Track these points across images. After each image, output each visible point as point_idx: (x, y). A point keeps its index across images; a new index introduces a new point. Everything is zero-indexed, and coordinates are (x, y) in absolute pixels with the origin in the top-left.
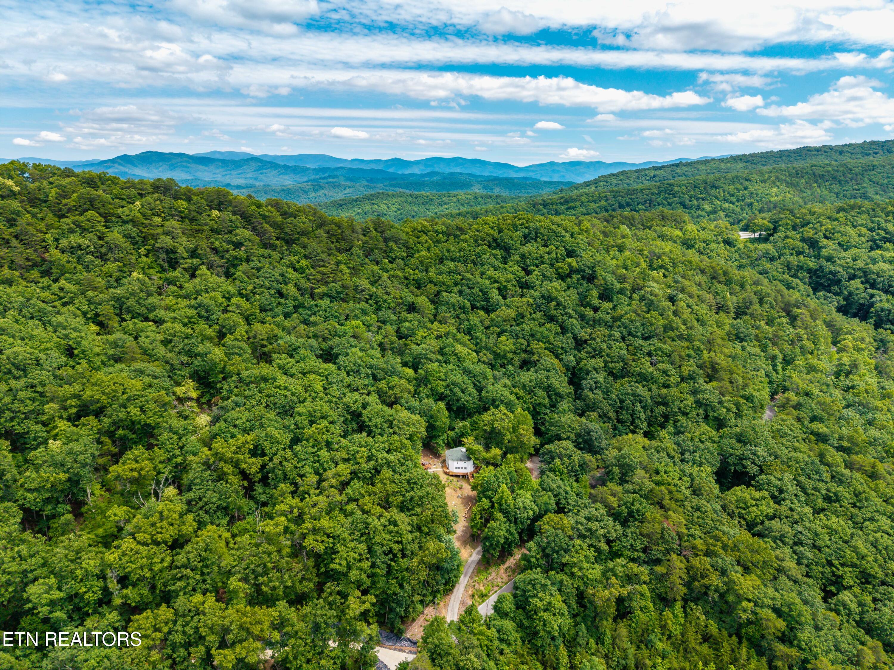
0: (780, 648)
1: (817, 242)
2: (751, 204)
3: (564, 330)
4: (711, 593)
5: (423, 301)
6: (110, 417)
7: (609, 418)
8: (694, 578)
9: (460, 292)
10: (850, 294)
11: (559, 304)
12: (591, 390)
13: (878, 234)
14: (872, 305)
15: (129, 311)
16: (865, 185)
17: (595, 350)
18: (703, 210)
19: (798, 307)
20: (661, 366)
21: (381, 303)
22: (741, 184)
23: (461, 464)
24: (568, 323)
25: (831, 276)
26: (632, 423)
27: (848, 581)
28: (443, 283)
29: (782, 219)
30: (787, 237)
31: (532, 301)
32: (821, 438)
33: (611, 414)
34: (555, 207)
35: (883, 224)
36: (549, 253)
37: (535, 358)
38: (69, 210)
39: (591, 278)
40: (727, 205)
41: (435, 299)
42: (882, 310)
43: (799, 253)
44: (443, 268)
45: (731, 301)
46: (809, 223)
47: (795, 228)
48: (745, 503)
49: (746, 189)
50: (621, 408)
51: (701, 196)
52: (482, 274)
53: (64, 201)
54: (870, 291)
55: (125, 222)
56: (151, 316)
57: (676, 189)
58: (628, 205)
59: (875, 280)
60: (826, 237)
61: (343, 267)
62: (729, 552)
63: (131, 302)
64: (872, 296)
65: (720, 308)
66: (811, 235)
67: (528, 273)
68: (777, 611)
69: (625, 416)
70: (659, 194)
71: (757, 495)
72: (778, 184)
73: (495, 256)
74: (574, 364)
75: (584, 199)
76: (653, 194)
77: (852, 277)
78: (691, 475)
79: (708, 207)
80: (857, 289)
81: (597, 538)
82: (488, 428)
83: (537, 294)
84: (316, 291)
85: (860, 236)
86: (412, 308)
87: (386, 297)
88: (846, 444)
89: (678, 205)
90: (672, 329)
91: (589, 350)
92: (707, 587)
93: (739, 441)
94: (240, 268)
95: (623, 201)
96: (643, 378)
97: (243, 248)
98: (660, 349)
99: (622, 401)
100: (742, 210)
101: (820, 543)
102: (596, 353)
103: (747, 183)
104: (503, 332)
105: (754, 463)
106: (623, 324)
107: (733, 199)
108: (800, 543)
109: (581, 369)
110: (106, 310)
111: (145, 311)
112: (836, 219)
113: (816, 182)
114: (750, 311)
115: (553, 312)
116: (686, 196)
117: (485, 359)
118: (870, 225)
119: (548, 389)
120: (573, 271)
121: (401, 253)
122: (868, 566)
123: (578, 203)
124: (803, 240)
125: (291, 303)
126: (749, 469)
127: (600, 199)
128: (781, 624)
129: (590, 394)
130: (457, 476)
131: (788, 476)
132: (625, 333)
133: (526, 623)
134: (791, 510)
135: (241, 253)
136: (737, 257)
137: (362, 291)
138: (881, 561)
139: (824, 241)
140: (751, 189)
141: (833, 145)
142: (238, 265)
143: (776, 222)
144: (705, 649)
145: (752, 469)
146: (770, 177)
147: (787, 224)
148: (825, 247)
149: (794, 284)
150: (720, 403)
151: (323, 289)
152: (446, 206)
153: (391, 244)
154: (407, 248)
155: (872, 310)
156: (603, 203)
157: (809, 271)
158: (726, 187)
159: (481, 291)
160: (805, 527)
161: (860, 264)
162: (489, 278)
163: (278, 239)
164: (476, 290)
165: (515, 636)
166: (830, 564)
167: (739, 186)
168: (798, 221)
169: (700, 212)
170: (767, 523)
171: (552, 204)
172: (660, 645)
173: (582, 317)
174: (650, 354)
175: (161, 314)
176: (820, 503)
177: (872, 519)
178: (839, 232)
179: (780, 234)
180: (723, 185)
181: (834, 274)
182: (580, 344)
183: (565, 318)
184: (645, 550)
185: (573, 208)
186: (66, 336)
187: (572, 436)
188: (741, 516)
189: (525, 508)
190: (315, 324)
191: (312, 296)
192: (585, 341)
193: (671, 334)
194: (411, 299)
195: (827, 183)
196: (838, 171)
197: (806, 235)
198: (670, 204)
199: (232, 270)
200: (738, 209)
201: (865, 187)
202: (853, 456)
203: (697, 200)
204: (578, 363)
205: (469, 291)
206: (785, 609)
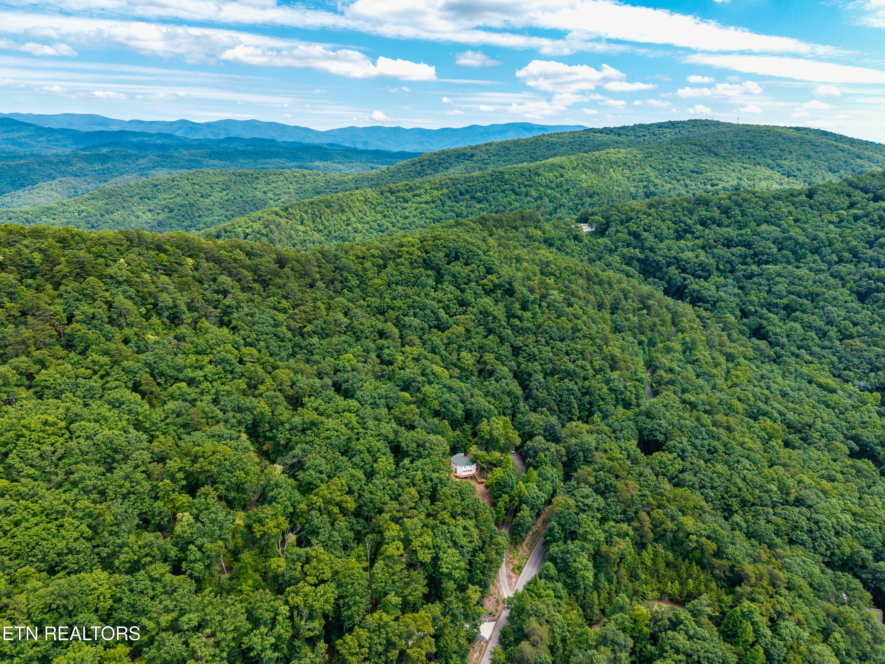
0: (716, 561)
1: (640, 235)
2: (568, 190)
3: (502, 340)
4: (668, 534)
5: (390, 327)
6: (223, 483)
7: (554, 411)
8: (655, 527)
9: (415, 315)
10: (670, 279)
11: (495, 318)
12: (537, 390)
13: (680, 227)
14: (686, 287)
15: (162, 374)
16: (647, 170)
17: (529, 355)
18: (531, 196)
19: (649, 299)
20: (579, 363)
21: (359, 334)
22: (558, 171)
23: (468, 468)
24: (504, 334)
25: (654, 264)
26: (570, 412)
27: (735, 507)
28: (400, 308)
29: (611, 215)
30: (617, 231)
31: (473, 317)
32: (693, 406)
33: (556, 408)
34: (402, 194)
35: (683, 218)
36: (472, 271)
37: (489, 367)
38: (64, 277)
39: (510, 292)
40: (549, 191)
41: (397, 322)
42: (694, 291)
43: (628, 245)
44: (395, 294)
45: (608, 300)
46: (631, 219)
47: (622, 223)
48: (665, 464)
49: (562, 176)
50: (560, 401)
51: (527, 183)
52: (426, 295)
53: (58, 268)
54: (683, 275)
55: (120, 283)
56: (181, 376)
57: (507, 176)
58: (467, 192)
59: (684, 266)
60: (645, 230)
61: (319, 303)
62: (672, 503)
63: (163, 366)
64: (685, 279)
65: (600, 306)
66: (635, 229)
67: (463, 291)
68: (708, 537)
69: (564, 407)
70: (492, 181)
71: (670, 456)
72: (585, 171)
73: (428, 276)
74: (515, 368)
75: (427, 187)
76: (487, 181)
77: (669, 265)
78: (626, 449)
79: (534, 193)
80: (675, 274)
81: (592, 510)
82: (487, 437)
83: (475, 310)
84: (305, 330)
85: (669, 229)
86: (382, 334)
87: (361, 327)
88: (708, 408)
89: (510, 192)
90: (579, 331)
91: (525, 355)
92: (665, 530)
93: (648, 417)
94: (235, 315)
95: (463, 188)
96: (570, 375)
97: (230, 295)
98: (575, 349)
99: (561, 396)
100: (562, 195)
101: (715, 484)
102: (532, 358)
103: (561, 171)
104: (460, 347)
105: (660, 433)
106: (545, 330)
107: (553, 185)
108: (704, 487)
109: (521, 372)
110: (145, 377)
111: (174, 373)
112: (650, 215)
113: (612, 167)
114: (620, 306)
115: (491, 325)
116: (516, 184)
117: (455, 374)
118: (674, 219)
119: (509, 394)
120: (496, 287)
121: (354, 282)
122: (745, 495)
123: (422, 191)
124: (630, 233)
125: (289, 345)
126: (658, 438)
127: (441, 186)
128: (714, 546)
129: (537, 393)
130: (466, 478)
131: (684, 440)
132: (548, 338)
133: (569, 581)
134: (692, 463)
135: (228, 301)
136: (586, 251)
137: (341, 324)
138: (751, 491)
139: (645, 234)
140: (567, 176)
141: (612, 127)
142: (232, 313)
143: (608, 218)
144: (671, 573)
145: (661, 438)
146: (578, 164)
147: (616, 220)
148: (646, 239)
149: (631, 273)
150: (625, 387)
151: (309, 328)
152: (274, 185)
153: (345, 274)
154: (357, 275)
155: (686, 291)
156: (445, 191)
157: (639, 260)
158: (546, 174)
159: (432, 312)
160: (704, 475)
161: (673, 253)
162: (434, 299)
163: (255, 281)
164: (428, 311)
165: (564, 592)
166: (723, 498)
167: (557, 174)
168: (623, 217)
169: (528, 198)
170: (681, 476)
171: (399, 191)
172: (643, 577)
173: (513, 328)
174: (567, 354)
175: (189, 373)
176: (707, 456)
177: (738, 462)
178: (654, 226)
179: (612, 230)
180: (543, 173)
181: (657, 263)
182: (516, 351)
183: (501, 329)
184: (624, 512)
185: (419, 195)
186: (130, 412)
187: (542, 432)
188: (664, 474)
189: (538, 497)
190: (317, 362)
191: (302, 335)
192: (521, 347)
193: (577, 334)
194: (380, 326)
195: (620, 169)
196: (626, 158)
197: (632, 229)
198: (503, 191)
199: (226, 318)
200: (558, 195)
201: (647, 172)
202: (715, 416)
203: (525, 187)
204: (518, 367)
205: (421, 313)
206: (713, 535)
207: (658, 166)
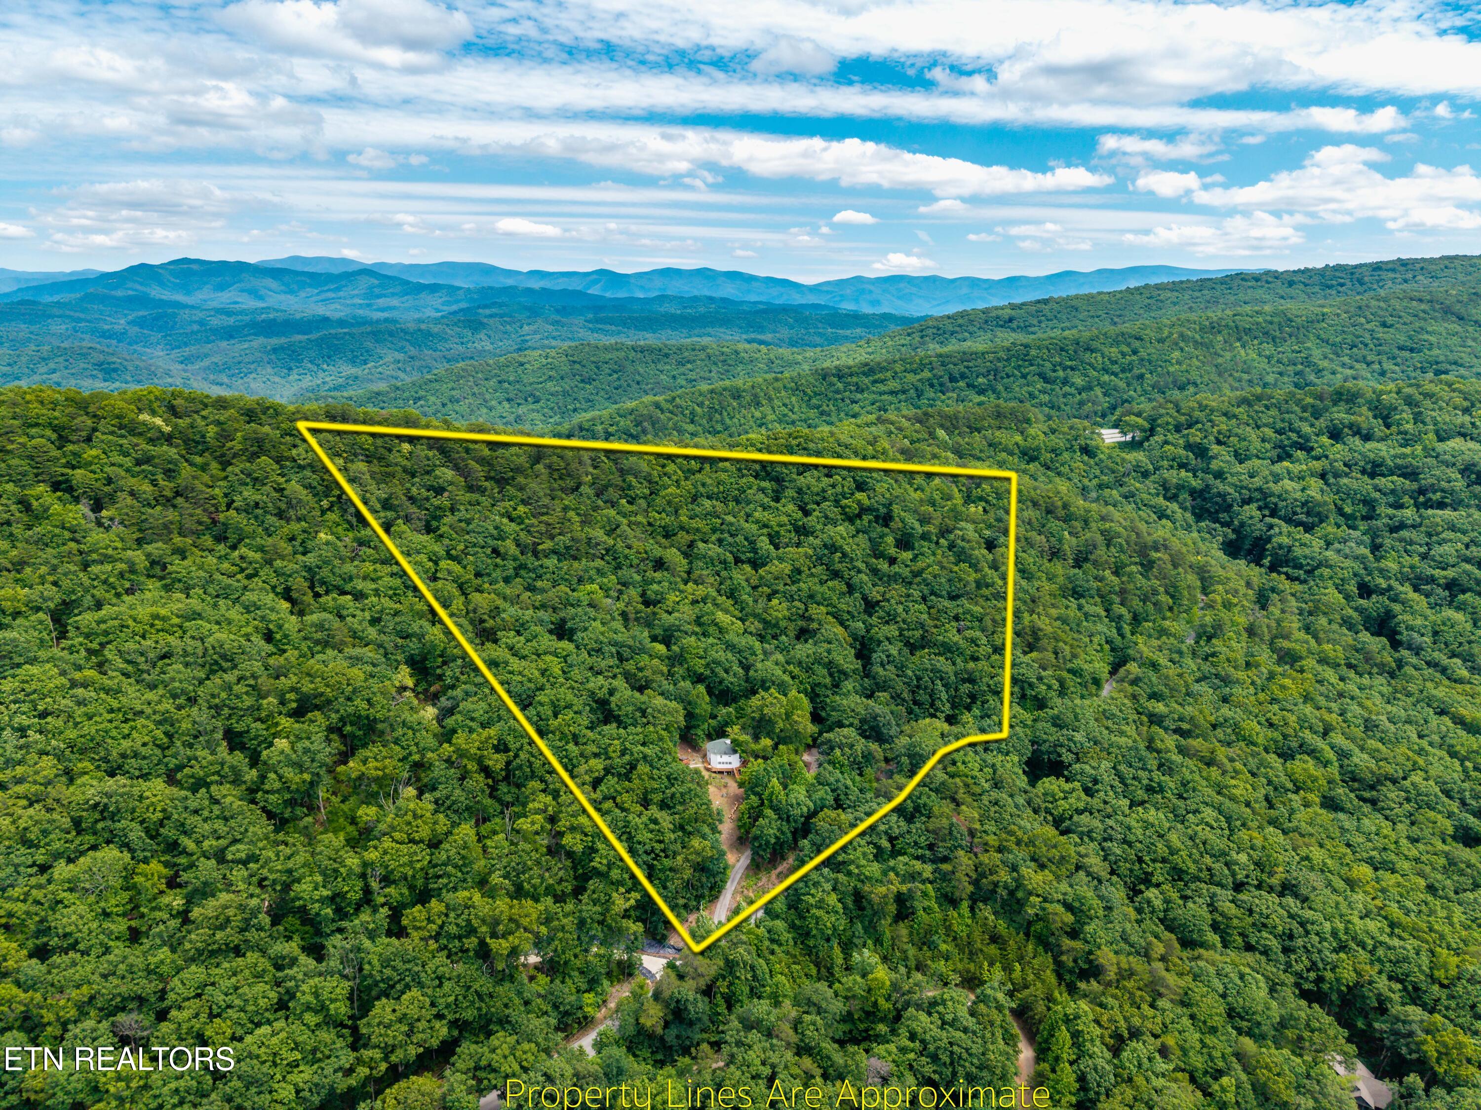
0: (1067, 943)
1: (1207, 449)
2: (1141, 377)
3: (851, 589)
4: (999, 890)
5: (673, 556)
6: (338, 711)
7: (904, 700)
8: (983, 875)
9: (720, 541)
10: (1242, 524)
11: (844, 555)
12: (882, 665)
13: (1288, 438)
14: (1269, 540)
15: (323, 583)
17: (889, 614)
18: (1073, 384)
19: (1157, 550)
20: (969, 633)
21: (622, 559)
22: (1129, 345)
23: (726, 758)
24: (856, 580)
25: (1219, 500)
26: (932, 705)
27: (1157, 878)
28: (698, 530)
29: (1161, 416)
30: (1166, 442)
31: (810, 552)
32: (1155, 719)
33: (905, 695)
34: (855, 379)
35: (1297, 424)
36: (833, 486)
37: (814, 625)
38: (235, 456)
39: (886, 519)
40: (1106, 378)
41: (688, 551)
42: (1280, 547)
43: (1182, 466)
44: (698, 510)
45: (1069, 543)
46: (1197, 422)
47: (1178, 429)
48: (1053, 796)
49: (1135, 352)
50: (918, 687)
51: (1069, 363)
52: (748, 515)
53: (229, 445)
54: (1268, 520)
55: (302, 468)
56: (348, 587)
57: (1033, 352)
58: (963, 376)
59: (1276, 504)
60: (1219, 442)
61: (571, 514)
62: (1023, 847)
63: (325, 572)
64: (1271, 527)
65: (1055, 554)
66: (1198, 440)
67: (806, 513)
68: (1069, 907)
69: (923, 697)
70: (1008, 360)
71: (1067, 787)
72: (1182, 344)
73: (763, 490)
74: (863, 633)
75: (898, 367)
76: (999, 360)
77: (1247, 502)
78: (993, 765)
79: (1079, 381)
80: (1251, 518)
81: (878, 834)
82: (757, 715)
83: (817, 542)
84: (540, 547)
85: (1263, 441)
86: (659, 564)
87: (627, 551)
88: (1185, 726)
89: (1036, 378)
90: (987, 586)
91: (881, 613)
92: (996, 884)
93: (1055, 725)
94: (445, 520)
95: (956, 370)
96: (947, 650)
97: (446, 494)
98: (968, 612)
99: (919, 679)
100: (1128, 385)
101: (1131, 838)
102: (890, 618)
103: (1137, 344)
104: (775, 592)
105: (1070, 750)
106: (924, 580)
107: (1116, 368)
108: (1110, 839)
109: (871, 638)
110: (299, 583)
111: (339, 582)
112: (1234, 417)
113: (1239, 339)
114: (1092, 557)
115: (838, 566)
116: (1048, 364)
117: (752, 629)
118: (1280, 425)
119: (830, 665)
120: (864, 510)
121: (642, 490)
122: (1180, 861)
123: (889, 374)
124: (1188, 447)
125: (511, 564)
126: (1064, 758)
127: (922, 366)
128: (1069, 918)
129: (881, 671)
130: (721, 772)
131: (1105, 765)
132: (926, 592)
133: (797, 922)
134: (1105, 803)
135: (443, 501)
136: (1098, 472)
137: (598, 544)
138: (1197, 856)
139: (1215, 449)
140: (1143, 353)
141: (1281, 270)
142: (441, 517)
143: (1154, 420)
144: (993, 950)
145: (1067, 757)
146: (1171, 334)
147: (1168, 423)
148: (1214, 457)
149: (1169, 512)
150: (1040, 679)
151: (548, 545)
153: (631, 478)
154: (650, 482)
155: (1269, 546)
156: (926, 374)
157: (1193, 492)
158: (1106, 351)
159: (746, 539)
160: (1117, 821)
161: (1257, 482)
162: (757, 522)
163: (487, 479)
164: (740, 538)
165: (787, 937)
166: (1140, 860)
167: (1125, 349)
168: (1183, 419)
169: (1067, 389)
170: (1076, 818)
171: (851, 375)
172: (943, 947)
173: (875, 571)
174: (957, 618)
175: (360, 585)
176: (1141, 794)
177: (1196, 812)
178: (1237, 435)
179: (1158, 438)
180: (1102, 347)
181: (1223, 496)
182: (870, 606)
183: (852, 573)
184: (931, 847)
185: (882, 381)
186: (263, 618)
187: (856, 722)
188: (1048, 811)
189: (798, 804)
190: (543, 591)
191: (535, 554)
192: (878, 602)
193: (985, 591)
194: (658, 552)
195: (1256, 342)
196: (1271, 323)
197: (1191, 440)
198: (1024, 376)
199: (434, 524)
200: (1122, 384)
202: (1190, 740)
203: (1064, 369)
204: (868, 631)
205: (730, 539)
206: (1076, 904)
207: (1332, 339)
